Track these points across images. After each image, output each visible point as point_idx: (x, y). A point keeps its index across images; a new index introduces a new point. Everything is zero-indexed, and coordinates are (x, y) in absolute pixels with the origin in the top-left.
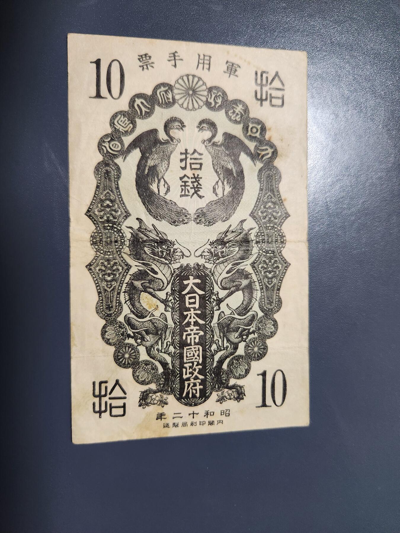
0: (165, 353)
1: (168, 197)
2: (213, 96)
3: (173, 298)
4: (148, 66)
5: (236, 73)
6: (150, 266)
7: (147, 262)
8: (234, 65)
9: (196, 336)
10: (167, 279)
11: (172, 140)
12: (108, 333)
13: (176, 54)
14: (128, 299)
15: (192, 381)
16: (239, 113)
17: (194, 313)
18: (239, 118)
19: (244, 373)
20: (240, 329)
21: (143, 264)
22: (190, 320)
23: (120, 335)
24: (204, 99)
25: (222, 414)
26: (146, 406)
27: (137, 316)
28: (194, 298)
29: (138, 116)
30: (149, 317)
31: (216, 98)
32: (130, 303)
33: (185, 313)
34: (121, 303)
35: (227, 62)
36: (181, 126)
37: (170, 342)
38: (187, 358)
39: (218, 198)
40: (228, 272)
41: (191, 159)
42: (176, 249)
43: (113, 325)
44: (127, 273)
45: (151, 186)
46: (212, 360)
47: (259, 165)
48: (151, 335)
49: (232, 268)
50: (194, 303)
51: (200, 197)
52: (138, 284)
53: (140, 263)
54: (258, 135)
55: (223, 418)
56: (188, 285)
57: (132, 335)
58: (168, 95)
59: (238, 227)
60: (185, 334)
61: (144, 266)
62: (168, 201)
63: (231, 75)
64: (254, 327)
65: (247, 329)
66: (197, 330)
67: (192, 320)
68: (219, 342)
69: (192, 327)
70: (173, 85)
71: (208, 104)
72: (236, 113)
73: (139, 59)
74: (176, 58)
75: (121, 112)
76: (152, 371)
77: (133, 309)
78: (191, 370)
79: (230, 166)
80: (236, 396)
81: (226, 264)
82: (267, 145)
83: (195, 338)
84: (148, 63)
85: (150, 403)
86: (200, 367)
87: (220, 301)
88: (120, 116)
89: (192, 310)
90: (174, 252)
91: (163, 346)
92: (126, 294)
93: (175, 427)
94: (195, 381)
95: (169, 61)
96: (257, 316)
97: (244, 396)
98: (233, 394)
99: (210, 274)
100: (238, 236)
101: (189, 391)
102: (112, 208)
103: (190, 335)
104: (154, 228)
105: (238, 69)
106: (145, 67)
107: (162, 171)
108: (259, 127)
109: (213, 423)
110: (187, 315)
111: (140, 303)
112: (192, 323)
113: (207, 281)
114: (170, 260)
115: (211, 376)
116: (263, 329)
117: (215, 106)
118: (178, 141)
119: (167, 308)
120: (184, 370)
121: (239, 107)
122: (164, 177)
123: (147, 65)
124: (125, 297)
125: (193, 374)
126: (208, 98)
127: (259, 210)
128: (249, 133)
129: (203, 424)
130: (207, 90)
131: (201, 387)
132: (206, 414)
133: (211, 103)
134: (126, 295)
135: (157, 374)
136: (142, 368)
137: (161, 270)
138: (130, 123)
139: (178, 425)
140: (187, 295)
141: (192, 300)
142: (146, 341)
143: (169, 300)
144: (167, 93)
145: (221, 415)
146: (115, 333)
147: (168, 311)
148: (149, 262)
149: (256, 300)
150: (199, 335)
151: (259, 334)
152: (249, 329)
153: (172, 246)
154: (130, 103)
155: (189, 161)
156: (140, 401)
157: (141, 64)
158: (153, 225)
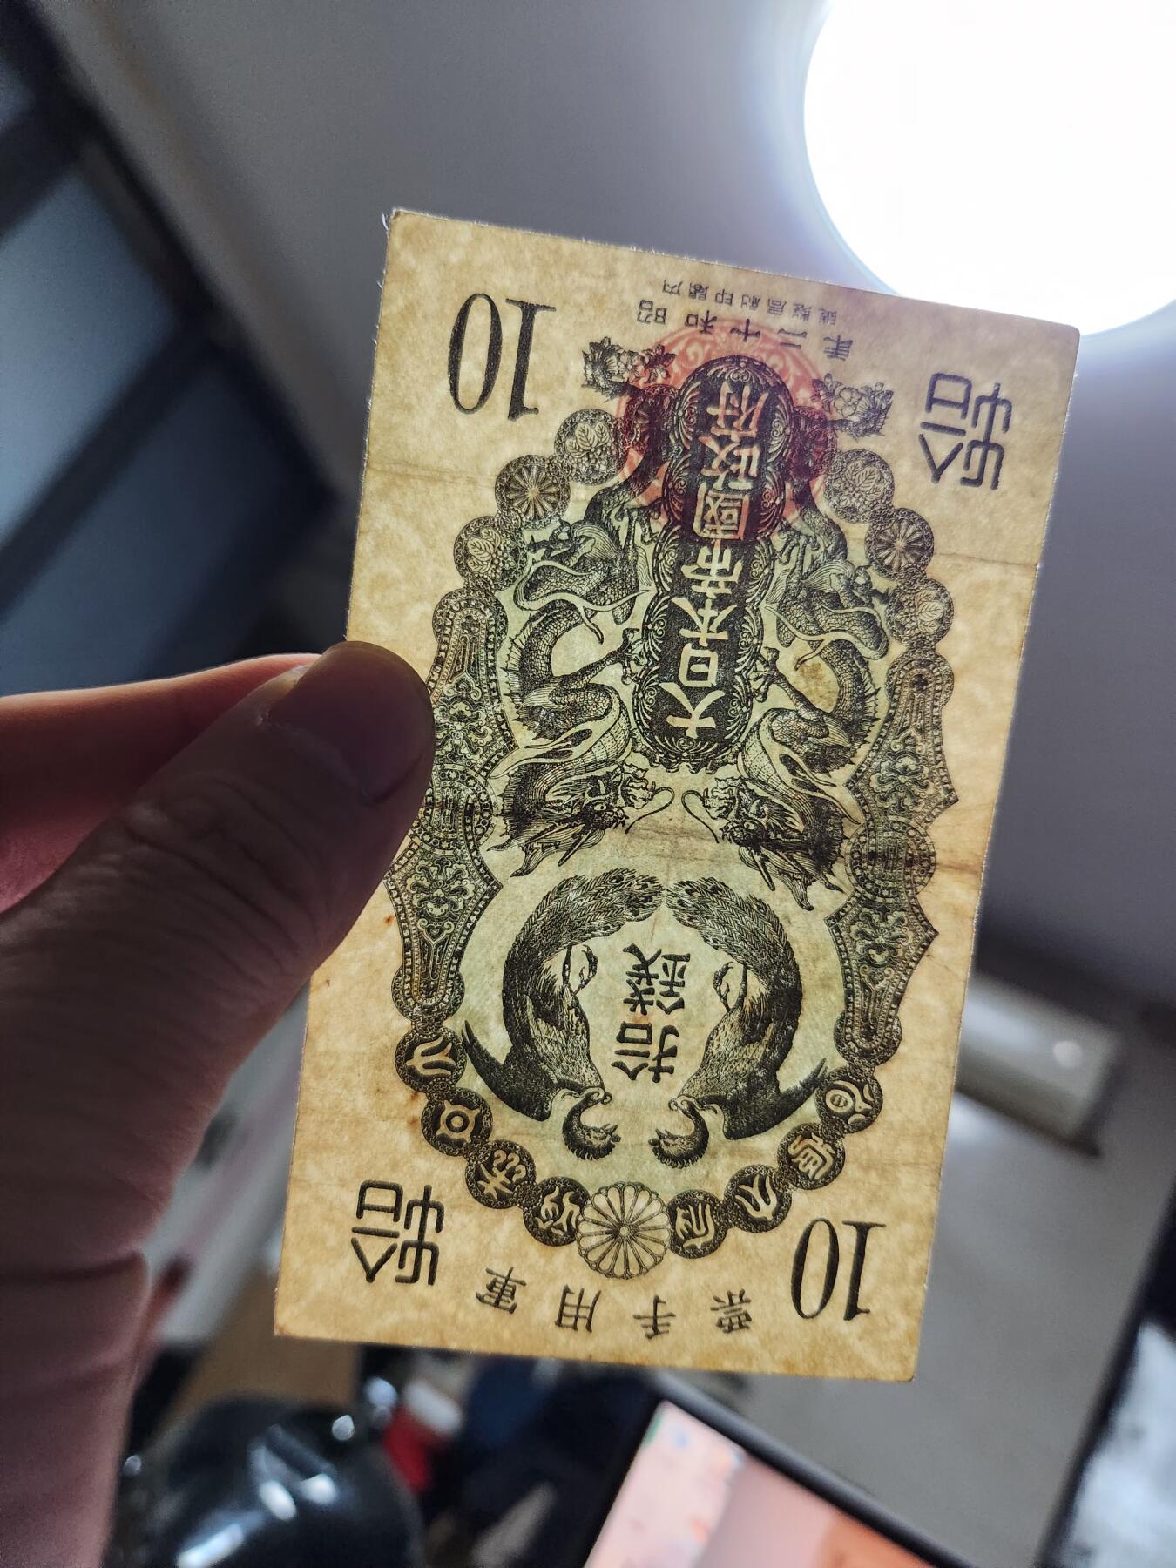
0: (800, 534)
1: (723, 958)
2: (563, 1220)
3: (751, 682)
4: (727, 1301)
5: (490, 1279)
6: (796, 780)
7: (803, 791)
8: (493, 1301)
9: (705, 566)
10: (759, 738)
11: (691, 1106)
12: (936, 617)
13: (651, 1331)
14: (869, 700)
15: (735, 437)
16: (495, 1170)
17: (700, 632)
18: (499, 1157)
19: (580, 426)
20: (572, 564)
21: (815, 789)
22: (714, 613)
23: (906, 604)
24: (589, 1212)
25: (661, 313)
26: (873, 389)
27: (855, 651)
28: (692, 676)
29: (771, 1174)
30: (822, 641)
31: (557, 1213)
32: (867, 688)
33: (724, 636)
34: (890, 691)
35: (512, 1310)
36: (662, 1142)
37: (780, 561)
38: (738, 504)
39: (584, 943)
40: (586, 734)
41: (647, 1055)
42: (720, 816)
43: (919, 636)
44: (859, 771)
45: (764, 991)
46: (670, 485)
47: (453, 1025)
48: (829, 590)
49: (574, 745)
50: (693, 660)
51: (633, 950)
52: (837, 736)
53: (823, 792)
54: (449, 1109)
55: (661, 300)
56: (704, 715)
57: (875, 601)
58: (687, 1227)
59: (539, 854)
60: (734, 578)
61: (813, 782)
62: (724, 947)
63: (506, 1274)
64: (530, 562)
65: (555, 558)
66: (699, 582)
67: (708, 612)
68: (643, 537)
69: (711, 593)
70: (669, 1251)
71: (581, 1198)
72: (504, 1172)
73: (748, 1318)
74: (651, 1322)
75: (812, 1188)
76: (842, 488)
77: (862, 670)
78: (734, 467)
79: (539, 1029)
80: (614, 358)
81: (589, 758)
82: (426, 1080)
83: (709, 559)
84: (728, 1309)
85: (862, 395)
86: (707, 473)
87: (621, 655)
88: (817, 1177)
89: (703, 643)
90: (728, 811)
91: (800, 555)
92: (871, 715)
93: (803, 306)
94: (726, 432)
95: (672, 1315)
96: (515, 591)
97: (589, 352)
98: (622, 366)
99: (638, 736)
100: (542, 833)
101: (749, 406)
102: (870, 942)
103: (722, 572)
104: (770, 880)
105: (483, 1291)
106: (736, 1300)
107: (728, 1028)
108: (443, 1130)
109: (693, 290)
110: (719, 630)
111: (839, 683)
112: (708, 603)
113: (649, 718)
114: (743, 791)
115: (679, 436)
116: (502, 548)
117: (562, 1193)
118: (676, 1104)
119: (770, 659)
120: (753, 472)
121: (495, 1189)
122: (726, 1011)
123: (731, 1303)
124: (877, 705)
125: (730, 455)
126: (578, 1216)
127: (470, 899)
128: (472, 1115)
129: (723, 295)
130: (579, 1235)
131: (711, 410)
132: (710, 324)
133: (573, 1200)
134: (871, 710)
135: (829, 477)
136: (866, 502)
137: (769, 765)
138: (795, 1157)
139: (796, 310)
140: (710, 686)
141: (699, 668)
142: (842, 577)
143: (762, 680)
144: (687, 1232)
145: (665, 310)
146: (917, 614)
147: (770, 650)
148: (799, 789)
149: (513, 640)
150: (696, 567)
151: (518, 538)
152: (546, 557)
153: (730, 826)
154: (788, 1208)
155: (654, 1049)
156: (888, 407)
157: (745, 1307)
158: (773, 888)
